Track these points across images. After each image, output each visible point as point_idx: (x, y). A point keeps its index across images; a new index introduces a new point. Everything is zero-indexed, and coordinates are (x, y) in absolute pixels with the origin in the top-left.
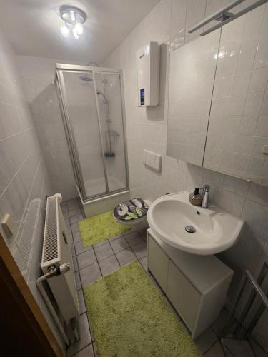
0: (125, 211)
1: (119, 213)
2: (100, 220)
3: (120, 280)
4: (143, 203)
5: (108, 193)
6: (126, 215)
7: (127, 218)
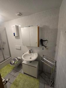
0: (13, 62)
1: (12, 63)
2: (3, 70)
3: (18, 80)
4: (17, 58)
5: (4, 60)
6: (14, 63)
7: (15, 63)
